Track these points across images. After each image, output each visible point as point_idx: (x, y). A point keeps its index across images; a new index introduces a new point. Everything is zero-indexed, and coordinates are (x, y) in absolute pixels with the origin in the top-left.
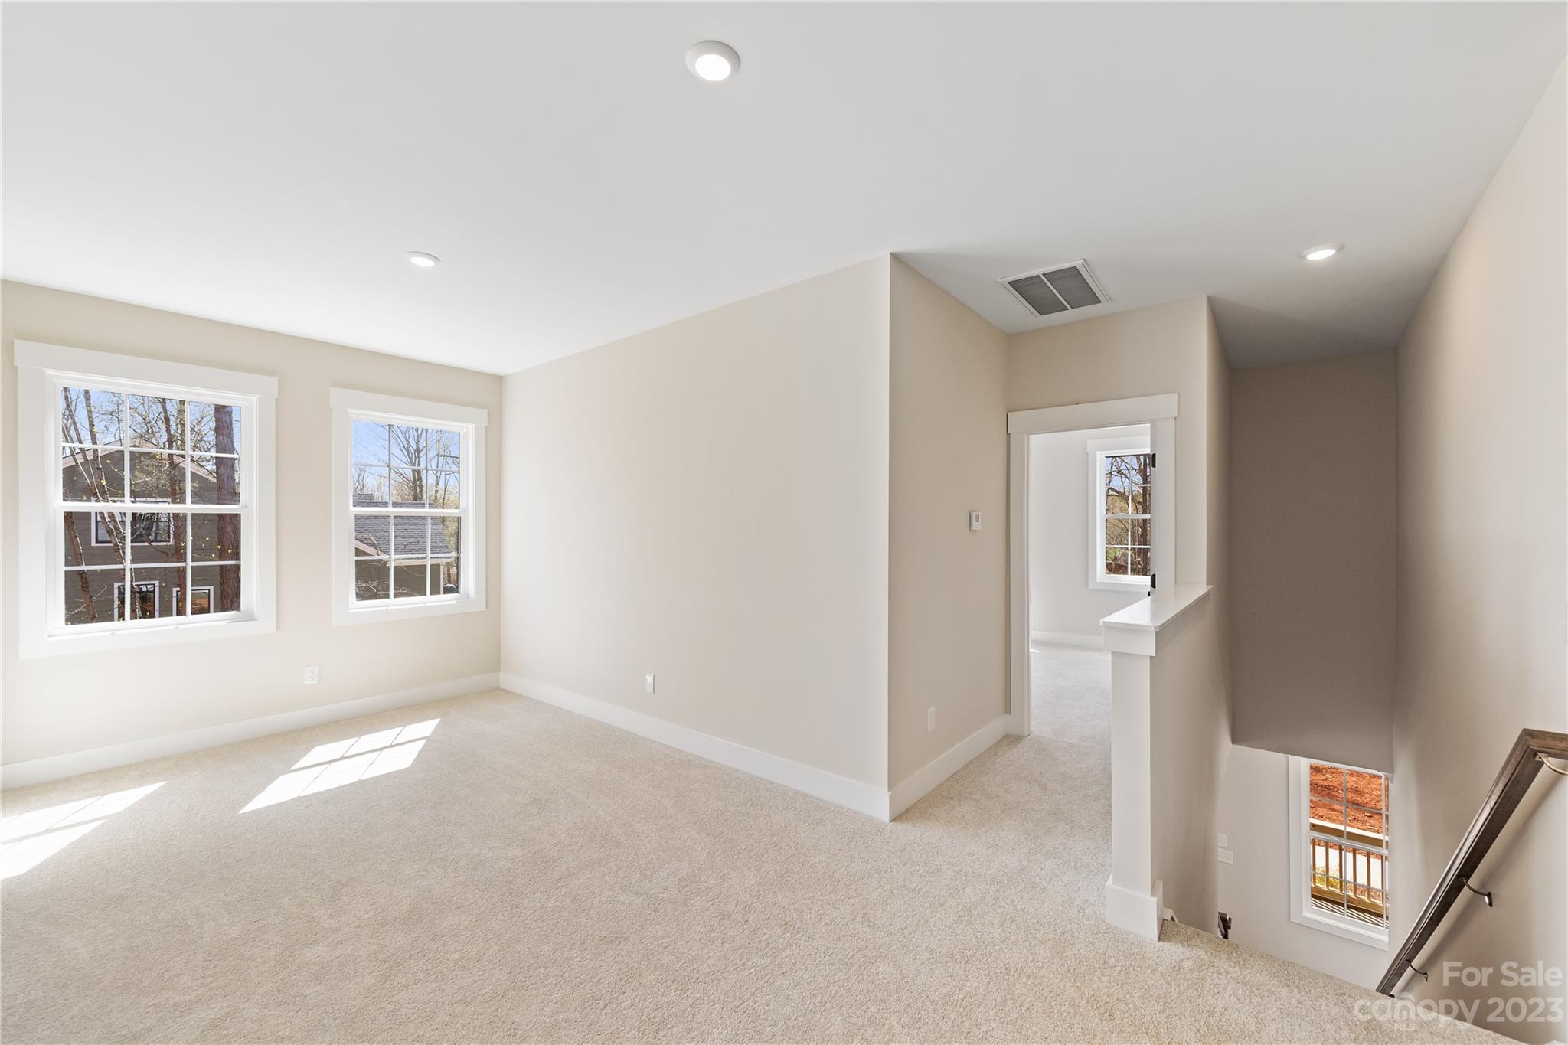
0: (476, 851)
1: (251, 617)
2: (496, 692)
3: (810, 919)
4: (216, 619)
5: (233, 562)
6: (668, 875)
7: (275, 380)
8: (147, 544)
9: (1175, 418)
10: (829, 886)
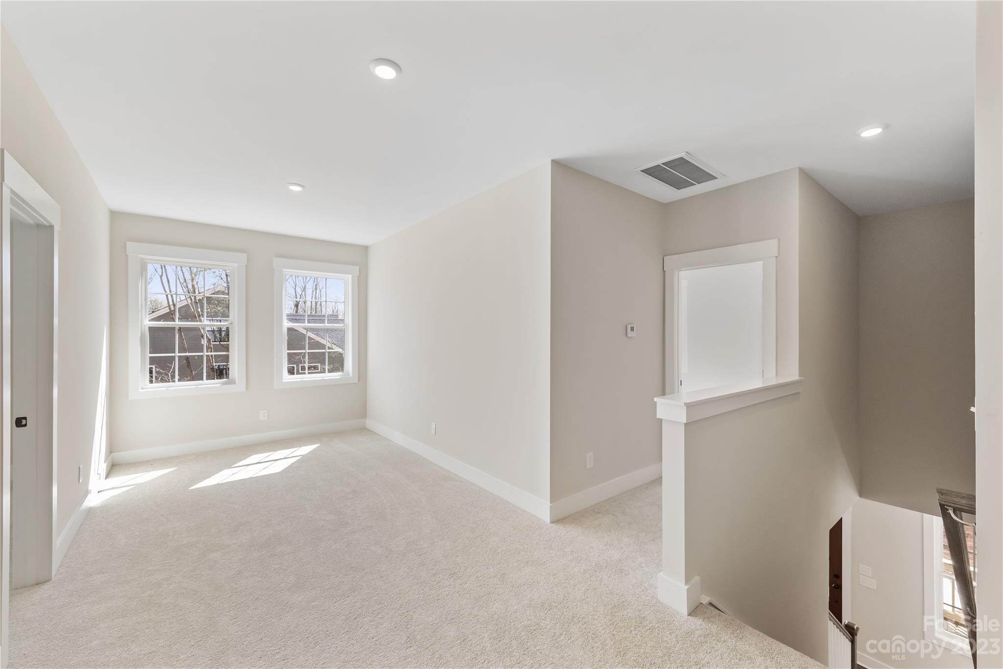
0: (311, 515)
1: (234, 382)
2: (363, 430)
3: (470, 573)
4: (216, 383)
5: (225, 353)
6: (404, 539)
7: (245, 255)
8: (218, 343)
9: (776, 257)
10: (491, 556)
